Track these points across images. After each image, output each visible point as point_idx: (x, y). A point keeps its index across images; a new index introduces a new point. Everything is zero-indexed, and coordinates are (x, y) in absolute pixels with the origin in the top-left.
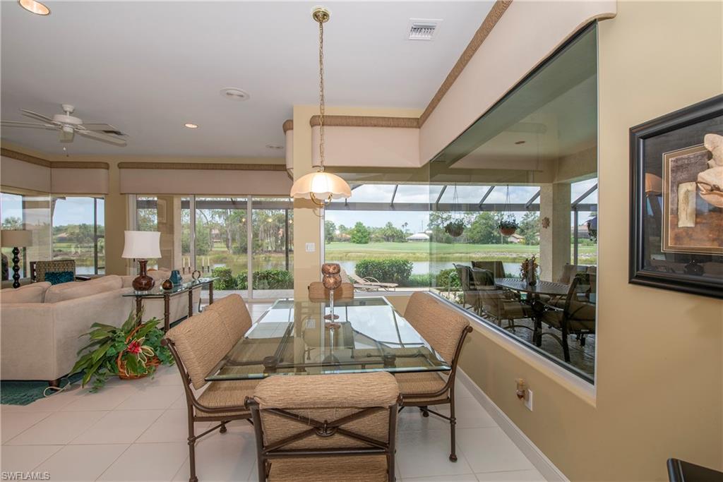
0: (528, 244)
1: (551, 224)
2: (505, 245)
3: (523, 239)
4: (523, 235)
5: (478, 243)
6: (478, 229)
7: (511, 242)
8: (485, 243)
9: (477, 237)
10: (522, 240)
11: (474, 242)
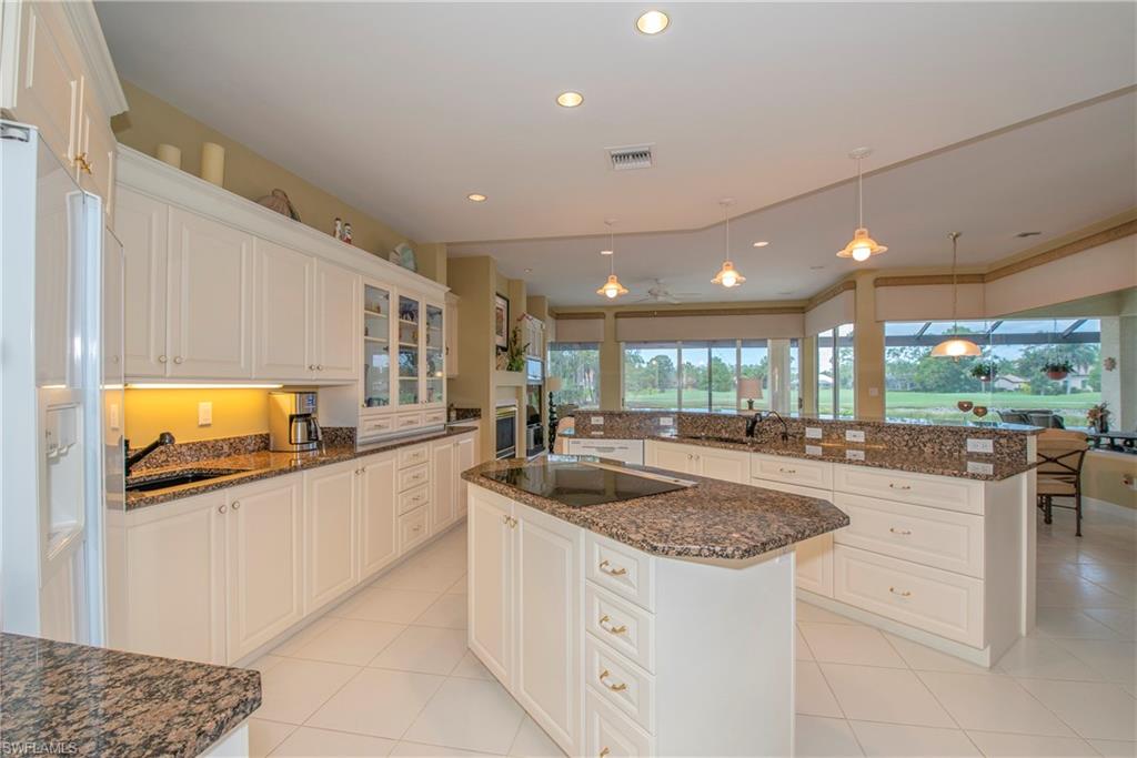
0: (1038, 393)
1: (1118, 366)
2: (990, 395)
3: (1029, 384)
4: (1027, 376)
5: (931, 390)
6: (934, 367)
7: (1002, 390)
8: (950, 392)
9: (930, 382)
10: (1023, 386)
11: (926, 390)
